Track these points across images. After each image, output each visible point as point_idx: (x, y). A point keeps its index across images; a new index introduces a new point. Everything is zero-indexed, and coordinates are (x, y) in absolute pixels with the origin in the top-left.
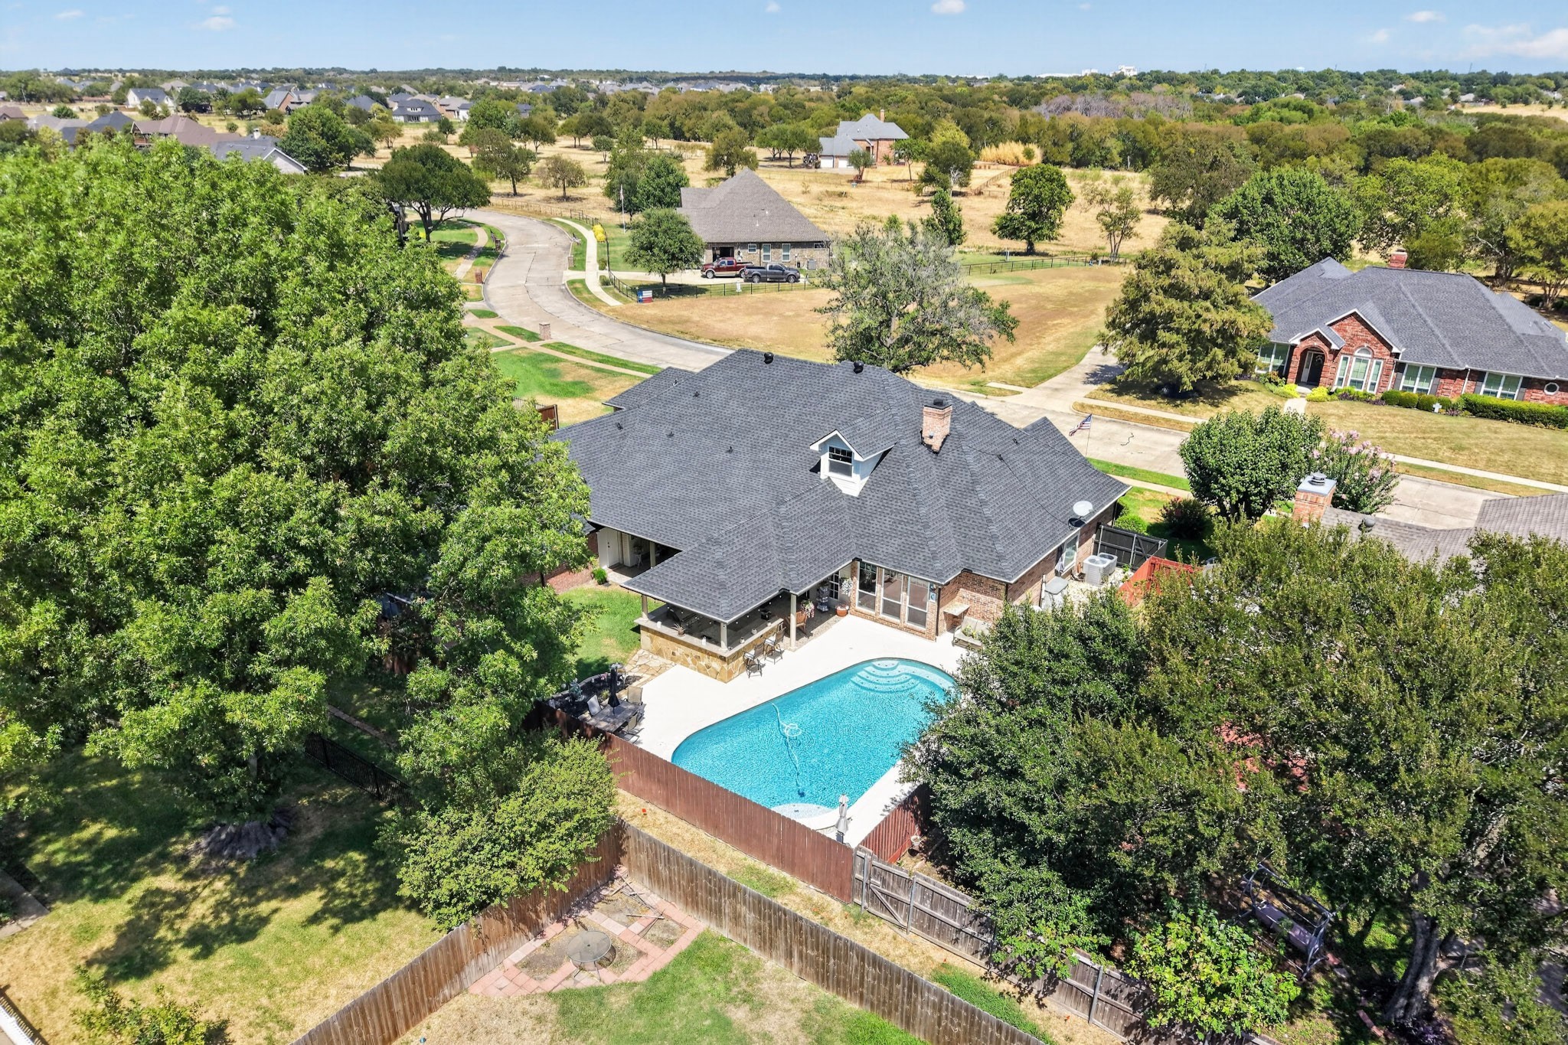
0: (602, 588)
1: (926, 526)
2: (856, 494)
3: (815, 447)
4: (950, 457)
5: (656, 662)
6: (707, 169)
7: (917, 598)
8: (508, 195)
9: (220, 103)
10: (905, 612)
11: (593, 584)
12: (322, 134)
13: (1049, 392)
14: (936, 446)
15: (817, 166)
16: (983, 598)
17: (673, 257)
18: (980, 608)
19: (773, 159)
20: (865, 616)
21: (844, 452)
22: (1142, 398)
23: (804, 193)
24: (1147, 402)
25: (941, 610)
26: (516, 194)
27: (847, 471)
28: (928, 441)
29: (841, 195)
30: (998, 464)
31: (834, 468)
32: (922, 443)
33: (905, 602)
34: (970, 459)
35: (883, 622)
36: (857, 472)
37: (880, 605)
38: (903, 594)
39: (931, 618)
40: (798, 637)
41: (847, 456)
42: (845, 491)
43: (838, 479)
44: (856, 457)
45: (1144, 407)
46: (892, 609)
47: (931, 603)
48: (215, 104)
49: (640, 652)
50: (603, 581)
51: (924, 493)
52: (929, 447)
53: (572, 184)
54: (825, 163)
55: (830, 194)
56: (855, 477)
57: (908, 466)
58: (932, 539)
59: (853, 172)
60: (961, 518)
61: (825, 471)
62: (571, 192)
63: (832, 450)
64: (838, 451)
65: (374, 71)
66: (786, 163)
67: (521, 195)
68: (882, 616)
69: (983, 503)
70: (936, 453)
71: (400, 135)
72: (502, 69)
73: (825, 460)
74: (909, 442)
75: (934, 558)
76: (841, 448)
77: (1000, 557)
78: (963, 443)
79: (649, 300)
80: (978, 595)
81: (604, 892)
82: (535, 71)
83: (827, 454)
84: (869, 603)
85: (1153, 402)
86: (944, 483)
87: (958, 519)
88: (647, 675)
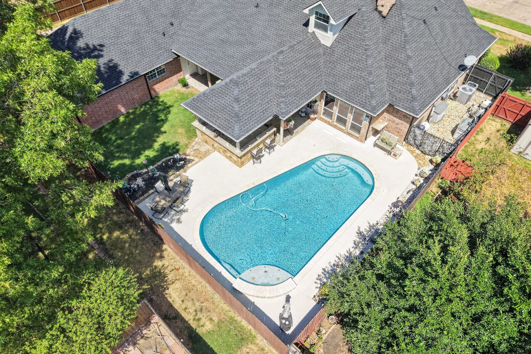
0: (184, 89)
1: (370, 73)
2: (329, 45)
3: (306, 11)
4: (392, 21)
5: (204, 148)
7: (357, 118)
10: (349, 124)
11: (179, 87)
14: (384, 14)
16: (397, 120)
18: (394, 125)
20: (326, 122)
21: (324, 16)
25: (371, 127)
27: (325, 29)
28: (380, 8)
30: (423, 26)
31: (317, 26)
32: (376, 9)
33: (350, 118)
34: (406, 24)
35: (335, 127)
36: (331, 31)
37: (335, 117)
38: (349, 115)
39: (363, 131)
40: (285, 136)
41: (326, 19)
42: (322, 42)
43: (319, 33)
44: (332, 21)
46: (342, 121)
47: (365, 123)
49: (197, 139)
50: (185, 85)
51: (373, 47)
52: (380, 12)
56: (330, 34)
57: (365, 28)
58: (372, 83)
60: (393, 67)
61: (311, 28)
63: (317, 13)
64: (321, 15)
68: (335, 123)
69: (409, 57)
70: (384, 17)
73: (313, 19)
74: (367, 8)
75: (372, 97)
76: (323, 13)
77: (414, 99)
78: (403, 11)
80: (395, 119)
81: (144, 332)
83: (314, 15)
84: (330, 115)
86: (386, 40)
87: (391, 68)
88: (196, 160)
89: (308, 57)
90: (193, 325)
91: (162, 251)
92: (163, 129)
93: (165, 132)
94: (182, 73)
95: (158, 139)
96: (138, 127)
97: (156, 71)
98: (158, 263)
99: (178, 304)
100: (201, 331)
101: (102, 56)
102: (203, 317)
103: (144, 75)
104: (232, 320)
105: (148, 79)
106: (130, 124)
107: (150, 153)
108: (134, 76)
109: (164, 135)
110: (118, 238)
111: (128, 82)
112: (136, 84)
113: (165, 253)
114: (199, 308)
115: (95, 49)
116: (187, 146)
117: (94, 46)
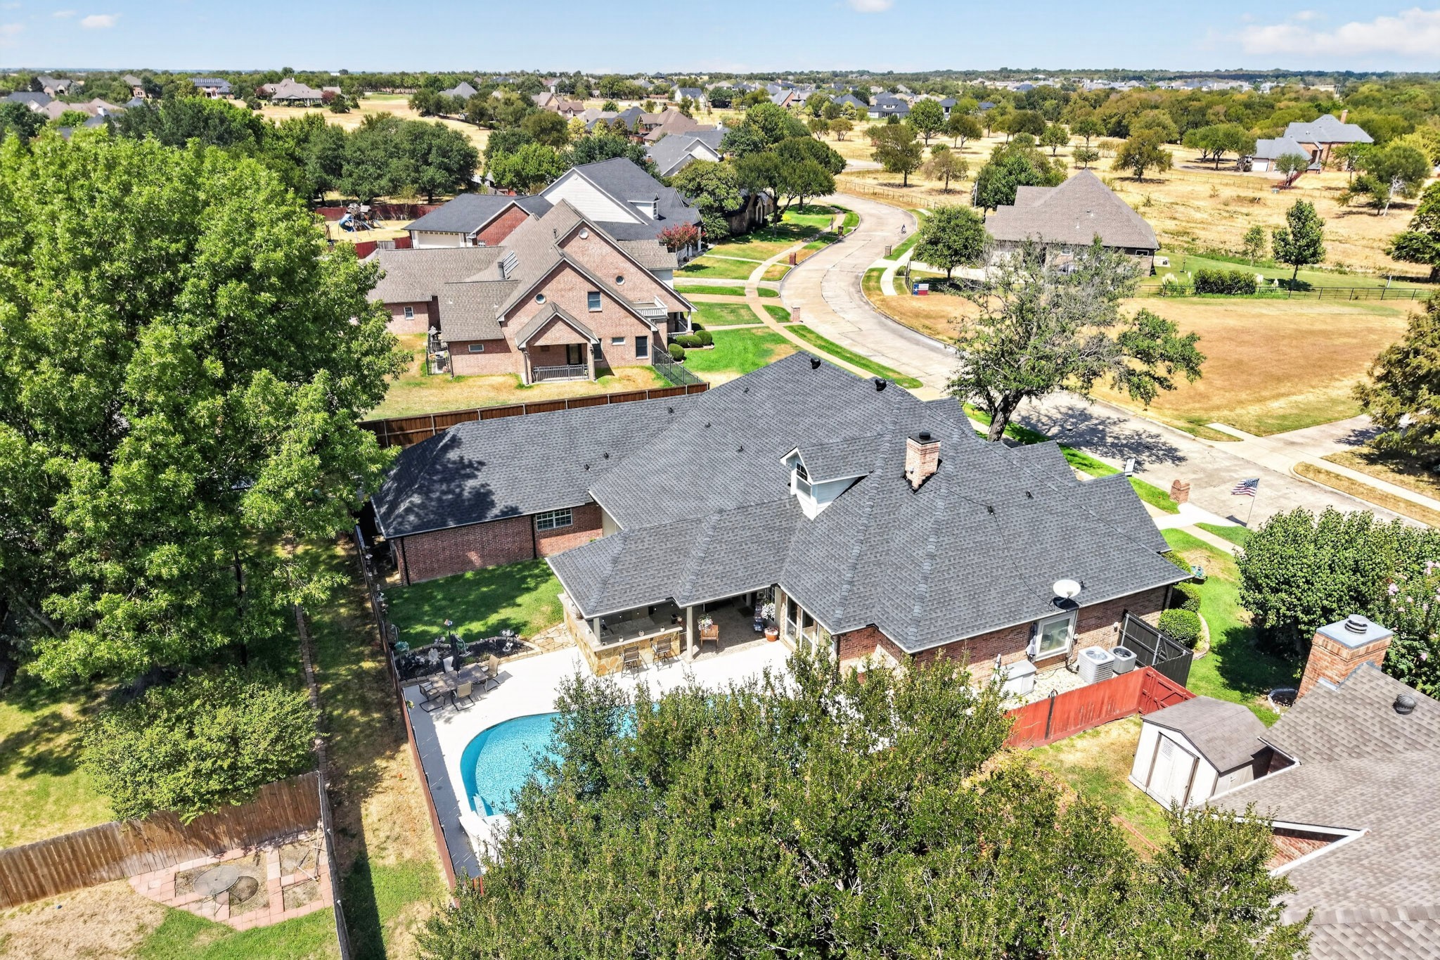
1: (851, 567)
2: (812, 518)
3: (784, 460)
4: (923, 497)
5: (563, 638)
6: (1115, 168)
8: (899, 186)
9: (739, 100)
12: (763, 128)
13: (1281, 444)
14: (916, 484)
15: (1247, 169)
17: (956, 253)
19: (1204, 160)
20: (790, 647)
21: (805, 471)
22: (1400, 472)
23: (1211, 196)
24: (1405, 478)
26: (906, 185)
27: (808, 492)
28: (909, 476)
29: (1254, 201)
31: (800, 486)
32: (905, 477)
34: (942, 504)
36: (814, 495)
37: (799, 639)
40: (702, 651)
41: (806, 477)
42: (805, 512)
43: (802, 498)
44: (809, 479)
45: (1394, 482)
48: (734, 101)
49: (559, 625)
51: (871, 531)
52: (910, 482)
53: (956, 177)
54: (1258, 167)
55: (1240, 199)
56: (817, 500)
57: (870, 499)
58: (850, 583)
59: (1281, 177)
60: (902, 567)
61: (794, 488)
62: (953, 185)
63: (799, 466)
64: (802, 469)
65: (890, 73)
66: (1214, 165)
67: (911, 186)
69: (930, 556)
70: (913, 490)
71: (850, 129)
72: (1004, 70)
73: (792, 475)
74: (887, 473)
75: (840, 604)
78: (945, 487)
79: (924, 293)
81: (301, 836)
82: (1035, 71)
83: (796, 469)
84: (794, 634)
85: (1412, 479)
86: (904, 525)
87: (898, 567)
88: (537, 649)
89: (770, 529)
90: (371, 851)
91: (398, 751)
92: (519, 600)
93: (519, 605)
94: (600, 531)
95: (502, 611)
96: (485, 589)
97: (554, 517)
98: (380, 763)
99: (370, 820)
100: (375, 862)
101: (475, 477)
102: (392, 848)
103: (533, 516)
104: (430, 866)
105: (536, 526)
106: (477, 583)
107: (476, 627)
108: (511, 514)
109: (516, 609)
110: (352, 718)
111: (496, 521)
112: (512, 528)
113: (399, 756)
114: (395, 834)
115: (470, 465)
116: (538, 630)
117: (470, 462)
